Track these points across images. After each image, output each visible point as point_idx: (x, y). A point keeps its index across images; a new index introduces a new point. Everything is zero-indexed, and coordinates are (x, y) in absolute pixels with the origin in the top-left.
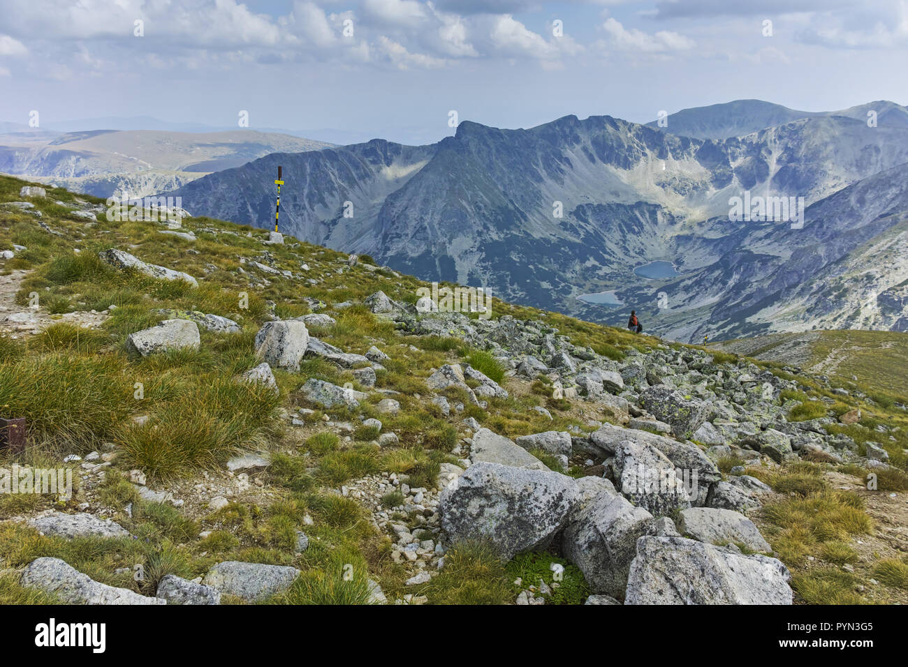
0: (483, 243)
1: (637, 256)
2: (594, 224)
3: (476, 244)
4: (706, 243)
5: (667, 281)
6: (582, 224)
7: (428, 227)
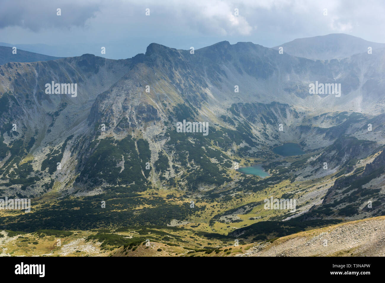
0: (169, 130)
1: (274, 140)
2: (244, 117)
3: (164, 131)
4: (321, 131)
5: (296, 158)
6: (236, 117)
7: (128, 118)
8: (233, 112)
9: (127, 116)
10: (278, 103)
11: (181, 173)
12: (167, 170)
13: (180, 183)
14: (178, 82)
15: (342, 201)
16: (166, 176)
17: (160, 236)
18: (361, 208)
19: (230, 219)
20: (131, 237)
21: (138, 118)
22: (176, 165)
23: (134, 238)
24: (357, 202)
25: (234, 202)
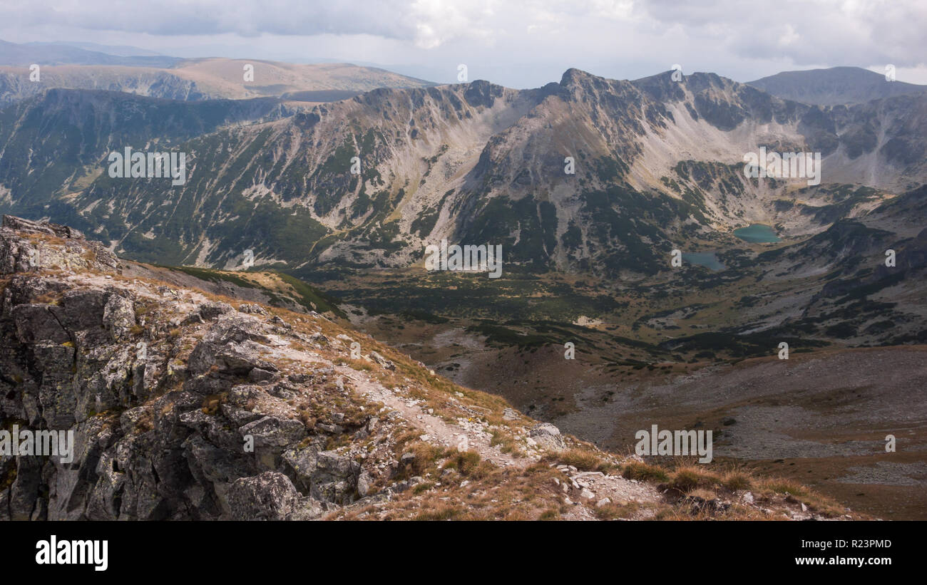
0: (585, 192)
1: (736, 217)
2: (695, 182)
3: (578, 192)
4: (808, 210)
5: (768, 246)
6: (683, 180)
7: (530, 171)
8: (680, 174)
9: (529, 168)
11: (599, 252)
12: (578, 248)
14: (604, 125)
15: (833, 315)
16: (577, 255)
17: (564, 336)
18: (861, 328)
19: (663, 323)
20: (525, 335)
21: (544, 172)
22: (592, 242)
23: (529, 336)
24: (856, 319)
25: (671, 301)
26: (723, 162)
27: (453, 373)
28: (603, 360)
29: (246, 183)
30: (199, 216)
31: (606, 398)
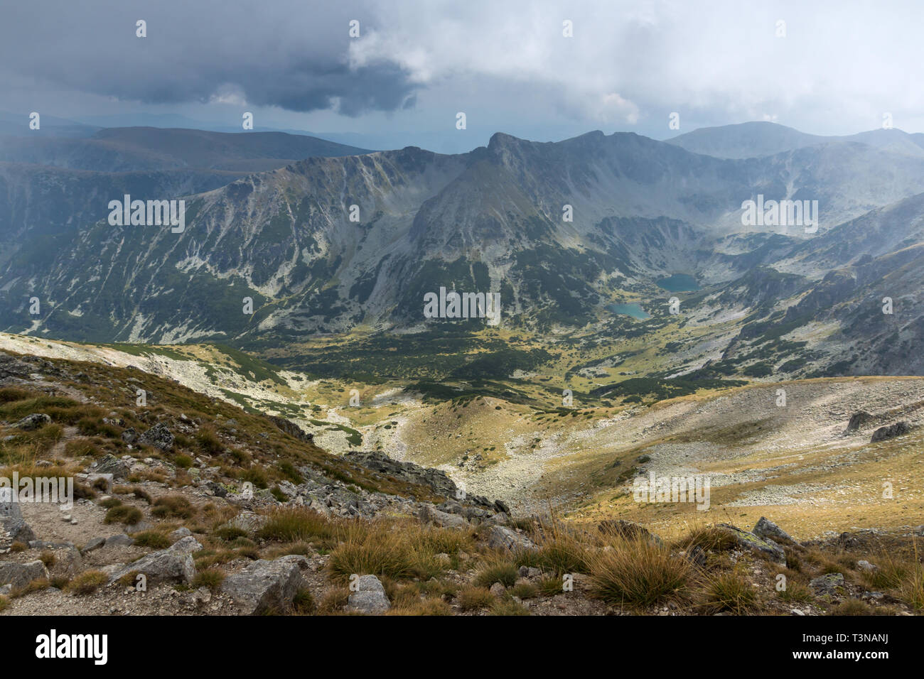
0: (515, 251)
1: (659, 268)
2: (618, 237)
4: (725, 259)
5: (690, 294)
6: (607, 236)
7: (462, 233)
8: (604, 229)
9: (461, 231)
10: (668, 218)
11: (530, 308)
12: (512, 305)
13: (528, 322)
14: (531, 186)
15: (750, 356)
16: (511, 313)
17: (499, 389)
18: (776, 367)
19: (594, 372)
20: (461, 390)
21: (475, 233)
22: (524, 299)
23: (466, 391)
24: (772, 358)
25: (600, 350)
26: (644, 217)
27: (390, 431)
28: (532, 410)
29: (179, 255)
30: (130, 291)
31: (534, 444)
